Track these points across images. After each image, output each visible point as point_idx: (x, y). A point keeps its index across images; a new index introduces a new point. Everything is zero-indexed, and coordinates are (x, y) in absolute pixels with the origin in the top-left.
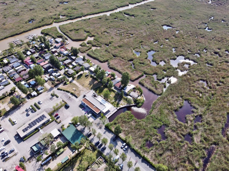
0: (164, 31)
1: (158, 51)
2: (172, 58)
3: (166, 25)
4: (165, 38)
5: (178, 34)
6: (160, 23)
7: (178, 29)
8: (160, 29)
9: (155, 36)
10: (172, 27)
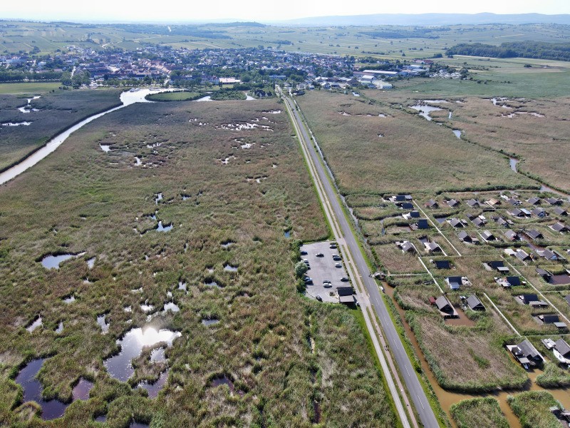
0: (51, 275)
1: (52, 355)
2: (106, 352)
3: (49, 254)
4: (59, 295)
5: (94, 268)
6: (30, 253)
7: (90, 251)
8: (33, 273)
9: (25, 302)
10: (71, 253)
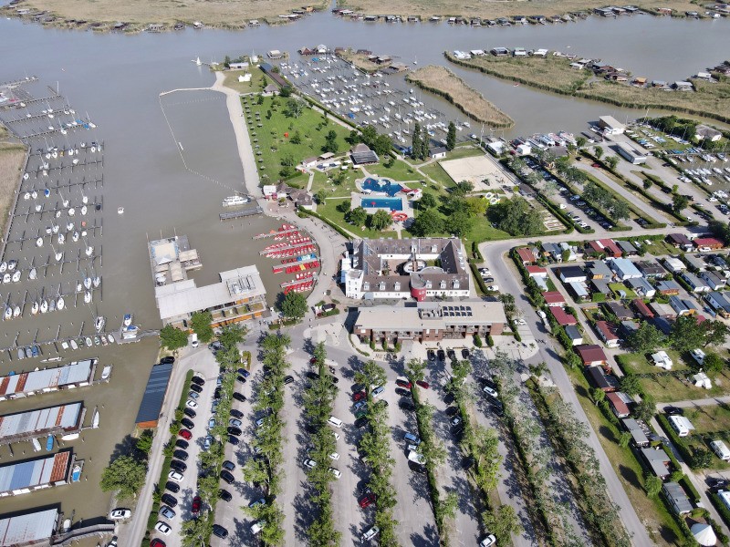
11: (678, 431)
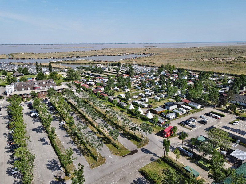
11: (122, 97)
